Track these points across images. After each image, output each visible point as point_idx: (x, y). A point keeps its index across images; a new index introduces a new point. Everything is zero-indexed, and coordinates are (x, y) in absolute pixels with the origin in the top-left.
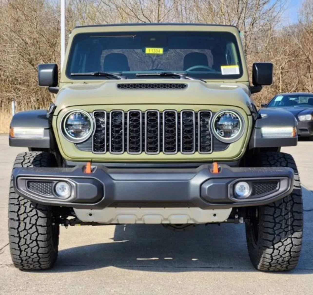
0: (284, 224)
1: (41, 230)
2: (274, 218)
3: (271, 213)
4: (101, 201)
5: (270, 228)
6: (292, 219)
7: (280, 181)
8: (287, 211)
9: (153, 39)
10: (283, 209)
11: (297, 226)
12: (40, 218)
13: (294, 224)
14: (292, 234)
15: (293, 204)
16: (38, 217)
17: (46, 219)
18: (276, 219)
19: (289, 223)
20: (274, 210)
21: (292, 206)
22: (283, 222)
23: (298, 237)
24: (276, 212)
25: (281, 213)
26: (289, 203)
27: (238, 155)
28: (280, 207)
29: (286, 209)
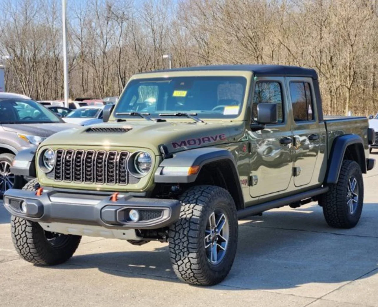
0: (181, 246)
1: (29, 236)
2: (174, 241)
3: (173, 236)
4: (43, 216)
5: (172, 248)
6: (187, 242)
7: (163, 211)
8: (184, 236)
9: (183, 84)
10: (181, 234)
11: (192, 248)
12: (27, 227)
13: (189, 246)
14: (188, 254)
15: (189, 230)
16: (26, 226)
17: (31, 227)
18: (176, 241)
19: (185, 245)
20: (174, 234)
21: (188, 232)
22: (181, 244)
23: (194, 257)
24: (176, 235)
25: (179, 236)
26: (186, 229)
27: (146, 187)
28: (180, 232)
29: (183, 234)
